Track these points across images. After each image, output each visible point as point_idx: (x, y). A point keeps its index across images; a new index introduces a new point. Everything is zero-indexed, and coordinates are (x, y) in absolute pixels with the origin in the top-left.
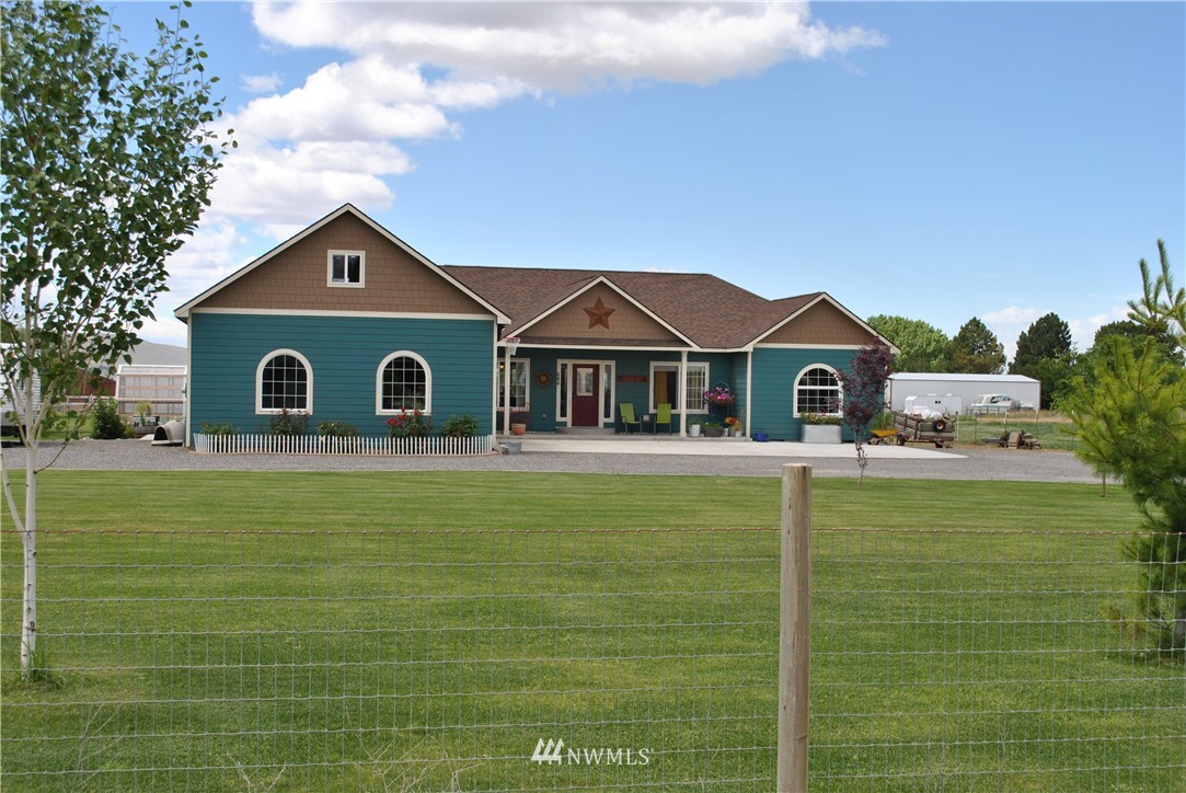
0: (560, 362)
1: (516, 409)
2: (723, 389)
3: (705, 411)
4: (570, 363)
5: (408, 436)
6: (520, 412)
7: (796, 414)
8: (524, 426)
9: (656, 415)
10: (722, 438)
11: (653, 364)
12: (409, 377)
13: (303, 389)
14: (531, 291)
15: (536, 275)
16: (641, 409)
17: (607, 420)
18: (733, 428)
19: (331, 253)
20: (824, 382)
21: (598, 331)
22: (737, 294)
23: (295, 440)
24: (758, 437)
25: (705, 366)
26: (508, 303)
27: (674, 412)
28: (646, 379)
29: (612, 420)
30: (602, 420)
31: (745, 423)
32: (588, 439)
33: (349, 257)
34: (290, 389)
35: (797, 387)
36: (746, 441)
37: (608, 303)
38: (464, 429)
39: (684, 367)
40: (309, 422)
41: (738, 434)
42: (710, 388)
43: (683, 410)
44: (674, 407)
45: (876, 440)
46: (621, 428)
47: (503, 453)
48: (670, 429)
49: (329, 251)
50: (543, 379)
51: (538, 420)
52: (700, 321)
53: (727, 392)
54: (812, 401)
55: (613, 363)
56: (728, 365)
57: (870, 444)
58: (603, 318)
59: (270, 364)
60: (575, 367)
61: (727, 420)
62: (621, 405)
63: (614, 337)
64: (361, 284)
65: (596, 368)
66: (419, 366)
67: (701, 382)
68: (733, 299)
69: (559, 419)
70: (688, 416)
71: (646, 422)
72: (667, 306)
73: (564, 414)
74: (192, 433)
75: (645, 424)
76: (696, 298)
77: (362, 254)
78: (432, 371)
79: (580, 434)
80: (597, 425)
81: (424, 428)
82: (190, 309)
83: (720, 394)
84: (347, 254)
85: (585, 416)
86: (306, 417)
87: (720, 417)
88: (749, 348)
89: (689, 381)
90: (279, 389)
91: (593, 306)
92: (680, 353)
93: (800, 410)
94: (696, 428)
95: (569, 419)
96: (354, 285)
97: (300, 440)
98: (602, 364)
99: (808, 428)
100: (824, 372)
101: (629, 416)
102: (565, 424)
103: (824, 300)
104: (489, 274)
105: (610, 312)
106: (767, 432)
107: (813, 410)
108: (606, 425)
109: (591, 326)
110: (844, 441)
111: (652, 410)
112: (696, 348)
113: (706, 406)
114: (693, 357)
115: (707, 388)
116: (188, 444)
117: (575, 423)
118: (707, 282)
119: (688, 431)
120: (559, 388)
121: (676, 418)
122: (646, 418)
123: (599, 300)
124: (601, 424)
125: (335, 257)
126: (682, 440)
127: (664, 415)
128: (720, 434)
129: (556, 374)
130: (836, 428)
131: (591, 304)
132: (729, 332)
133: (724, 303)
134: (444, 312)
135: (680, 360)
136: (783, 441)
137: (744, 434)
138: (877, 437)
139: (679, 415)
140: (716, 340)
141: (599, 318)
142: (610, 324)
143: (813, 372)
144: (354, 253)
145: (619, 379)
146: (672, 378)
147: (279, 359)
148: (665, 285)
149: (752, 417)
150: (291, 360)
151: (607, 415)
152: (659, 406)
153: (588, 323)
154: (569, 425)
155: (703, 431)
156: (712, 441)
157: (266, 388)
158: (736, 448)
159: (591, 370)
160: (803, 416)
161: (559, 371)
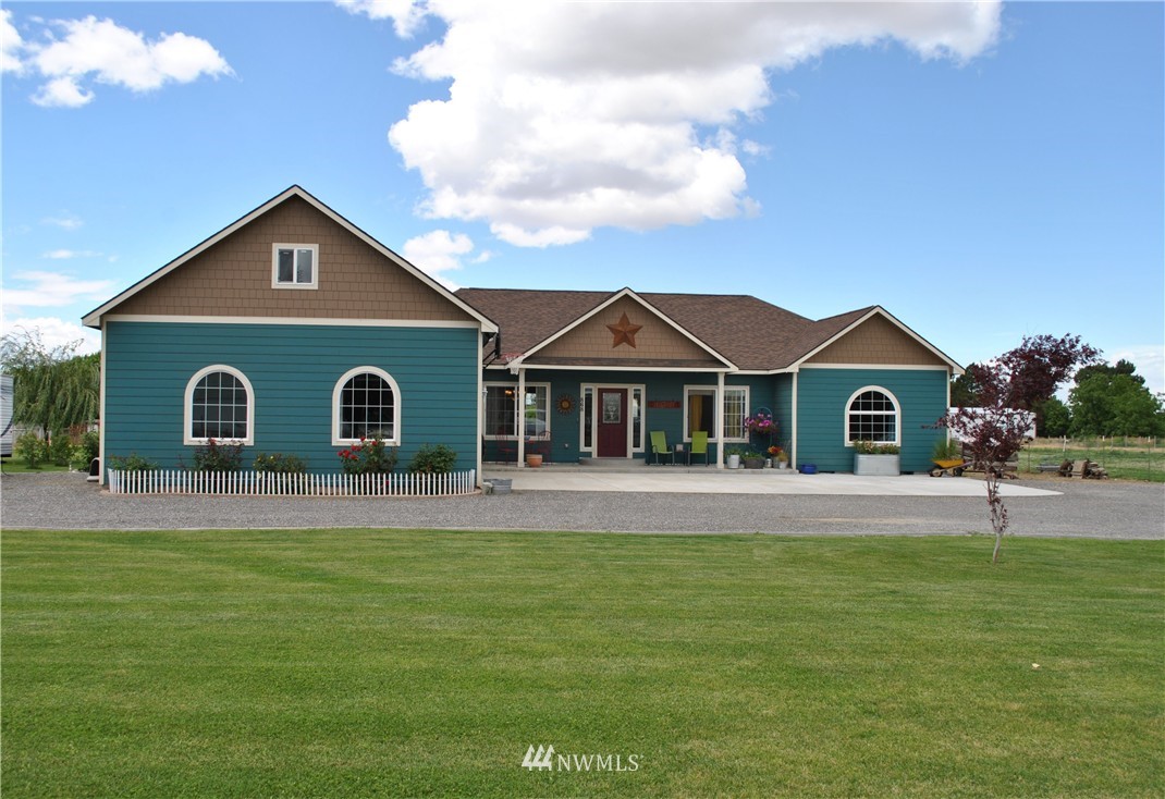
0: (584, 386)
1: (533, 438)
2: (765, 416)
3: (745, 439)
4: (594, 388)
5: (364, 472)
6: (538, 442)
7: (848, 443)
8: (540, 457)
9: (691, 444)
10: (765, 470)
11: (687, 388)
12: (374, 398)
13: (242, 414)
14: (557, 312)
15: (565, 297)
16: (673, 437)
17: (637, 450)
18: (777, 458)
19: (276, 248)
20: (878, 407)
21: (624, 350)
22: (779, 314)
23: (221, 476)
24: (805, 469)
25: (745, 391)
26: (532, 325)
27: (710, 440)
28: (679, 405)
29: (642, 449)
30: (631, 450)
31: (790, 452)
32: (612, 472)
33: (299, 251)
34: (227, 413)
35: (848, 412)
36: (791, 473)
37: (634, 320)
38: (435, 463)
39: (721, 391)
40: (243, 455)
41: (783, 465)
42: (751, 414)
43: (720, 438)
44: (711, 435)
45: (939, 471)
46: (652, 459)
47: (487, 493)
48: (706, 459)
49: (274, 245)
50: (565, 405)
51: (557, 451)
52: (740, 341)
53: (769, 419)
54: (866, 428)
55: (642, 388)
56: (770, 388)
57: (932, 476)
58: (629, 335)
59: (201, 383)
60: (601, 392)
61: (770, 450)
62: (652, 433)
63: (642, 356)
64: (313, 284)
65: (624, 393)
66: (385, 385)
67: (740, 408)
68: (774, 319)
69: (583, 449)
70: (727, 446)
71: (680, 452)
72: (704, 326)
73: (588, 443)
74: (106, 468)
75: (678, 454)
76: (736, 319)
77: (314, 249)
78: (401, 391)
79: (606, 465)
80: (625, 456)
81: (385, 461)
82: (102, 317)
83: (762, 421)
84: (297, 248)
85: (612, 446)
86: (241, 448)
87: (763, 446)
88: (794, 368)
89: (727, 408)
90: (213, 413)
91: (618, 321)
92: (716, 374)
93: (852, 437)
94: (735, 459)
95: (594, 449)
96: (304, 285)
97: (227, 476)
98: (631, 388)
99: (862, 458)
100: (879, 395)
101: (660, 446)
102: (589, 454)
103: (878, 314)
104: (516, 297)
105: (636, 330)
106: (816, 462)
107: (866, 437)
108: (636, 456)
109: (616, 345)
110: (903, 473)
111: (686, 439)
112: (734, 370)
113: (747, 434)
114: (731, 379)
115: (747, 415)
116: (102, 482)
117: (601, 453)
118: (747, 303)
119: (725, 462)
120: (583, 414)
121: (712, 448)
122: (680, 447)
123: (625, 315)
124: (630, 455)
125: (281, 253)
126: (718, 472)
127: (699, 443)
128: (762, 465)
129: (579, 399)
130: (894, 458)
131: (615, 320)
132: (771, 352)
133: (765, 323)
134: (416, 318)
135: (716, 383)
136: (833, 472)
137: (789, 466)
138: (940, 468)
139: (715, 444)
140: (757, 362)
141: (624, 336)
142: (637, 342)
143: (866, 395)
144: (305, 247)
145: (649, 404)
146: (708, 402)
147: (213, 377)
148: (702, 306)
149: (797, 446)
150: (228, 378)
151: (636, 445)
152: (694, 433)
153: (611, 341)
154: (595, 455)
155: (742, 462)
156: (753, 473)
157: (197, 413)
158: (779, 482)
159: (618, 396)
160: (856, 444)
161: (583, 396)
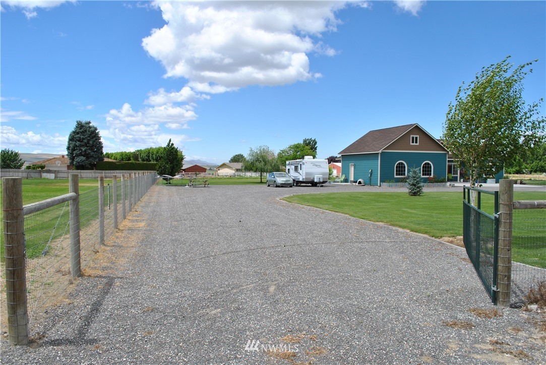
12: (428, 168)
13: (405, 171)
19: (411, 136)
34: (402, 171)
59: (397, 164)
64: (418, 144)
66: (430, 165)
74: (380, 182)
77: (418, 136)
78: (433, 166)
84: (415, 136)
90: (399, 171)
96: (416, 144)
116: (379, 185)
134: (436, 151)
144: (416, 136)
147: (399, 163)
150: (402, 163)
157: (397, 171)
